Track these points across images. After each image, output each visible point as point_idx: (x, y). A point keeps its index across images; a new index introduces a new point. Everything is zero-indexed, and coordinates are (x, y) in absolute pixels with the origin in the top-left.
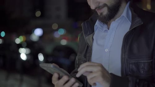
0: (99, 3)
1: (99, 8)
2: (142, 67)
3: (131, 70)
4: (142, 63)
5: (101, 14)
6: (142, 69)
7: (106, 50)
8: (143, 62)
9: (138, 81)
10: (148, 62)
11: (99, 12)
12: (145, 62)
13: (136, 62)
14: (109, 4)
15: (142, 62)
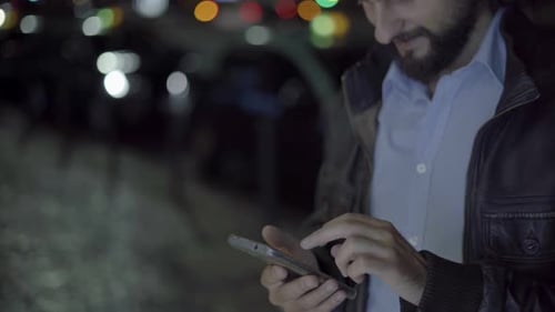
0: (404, 22)
1: (403, 37)
2: (528, 232)
3: (492, 243)
4: (529, 218)
5: (410, 54)
6: (529, 238)
7: (421, 169)
8: (534, 219)
9: (510, 276)
10: (547, 218)
11: (402, 49)
12: (539, 218)
13: (510, 216)
14: (434, 27)
15: (531, 216)
